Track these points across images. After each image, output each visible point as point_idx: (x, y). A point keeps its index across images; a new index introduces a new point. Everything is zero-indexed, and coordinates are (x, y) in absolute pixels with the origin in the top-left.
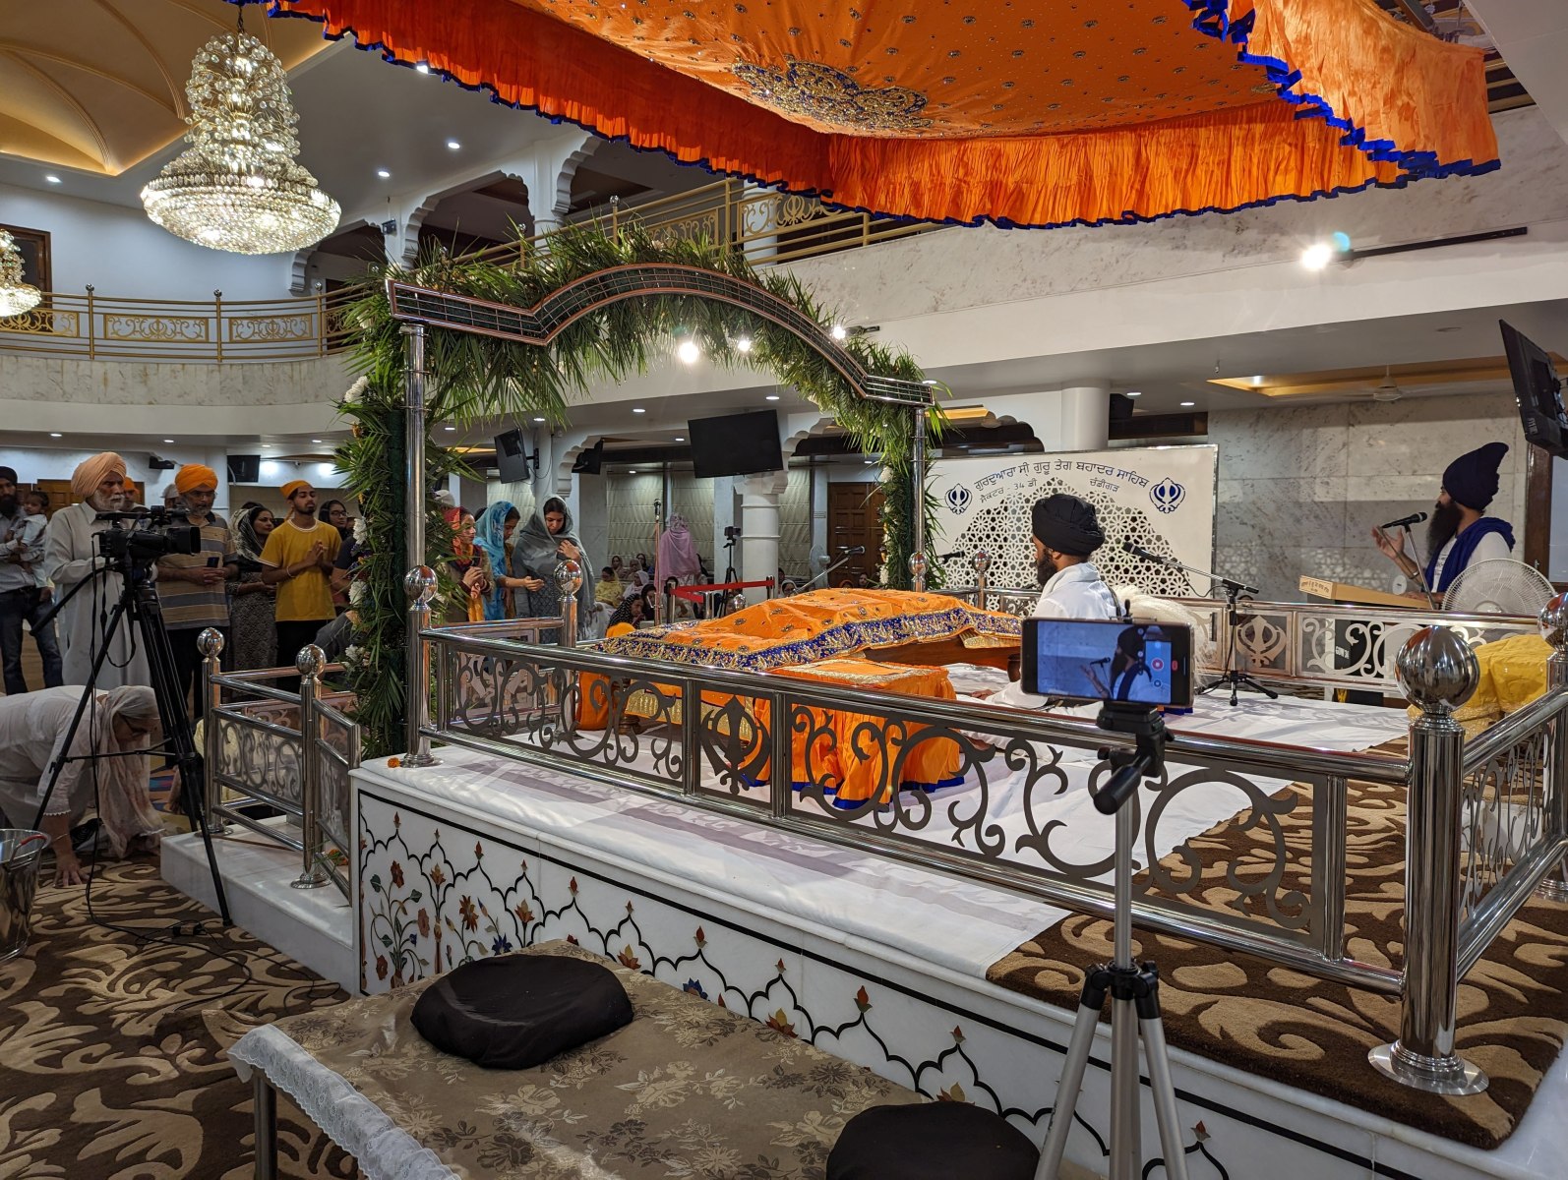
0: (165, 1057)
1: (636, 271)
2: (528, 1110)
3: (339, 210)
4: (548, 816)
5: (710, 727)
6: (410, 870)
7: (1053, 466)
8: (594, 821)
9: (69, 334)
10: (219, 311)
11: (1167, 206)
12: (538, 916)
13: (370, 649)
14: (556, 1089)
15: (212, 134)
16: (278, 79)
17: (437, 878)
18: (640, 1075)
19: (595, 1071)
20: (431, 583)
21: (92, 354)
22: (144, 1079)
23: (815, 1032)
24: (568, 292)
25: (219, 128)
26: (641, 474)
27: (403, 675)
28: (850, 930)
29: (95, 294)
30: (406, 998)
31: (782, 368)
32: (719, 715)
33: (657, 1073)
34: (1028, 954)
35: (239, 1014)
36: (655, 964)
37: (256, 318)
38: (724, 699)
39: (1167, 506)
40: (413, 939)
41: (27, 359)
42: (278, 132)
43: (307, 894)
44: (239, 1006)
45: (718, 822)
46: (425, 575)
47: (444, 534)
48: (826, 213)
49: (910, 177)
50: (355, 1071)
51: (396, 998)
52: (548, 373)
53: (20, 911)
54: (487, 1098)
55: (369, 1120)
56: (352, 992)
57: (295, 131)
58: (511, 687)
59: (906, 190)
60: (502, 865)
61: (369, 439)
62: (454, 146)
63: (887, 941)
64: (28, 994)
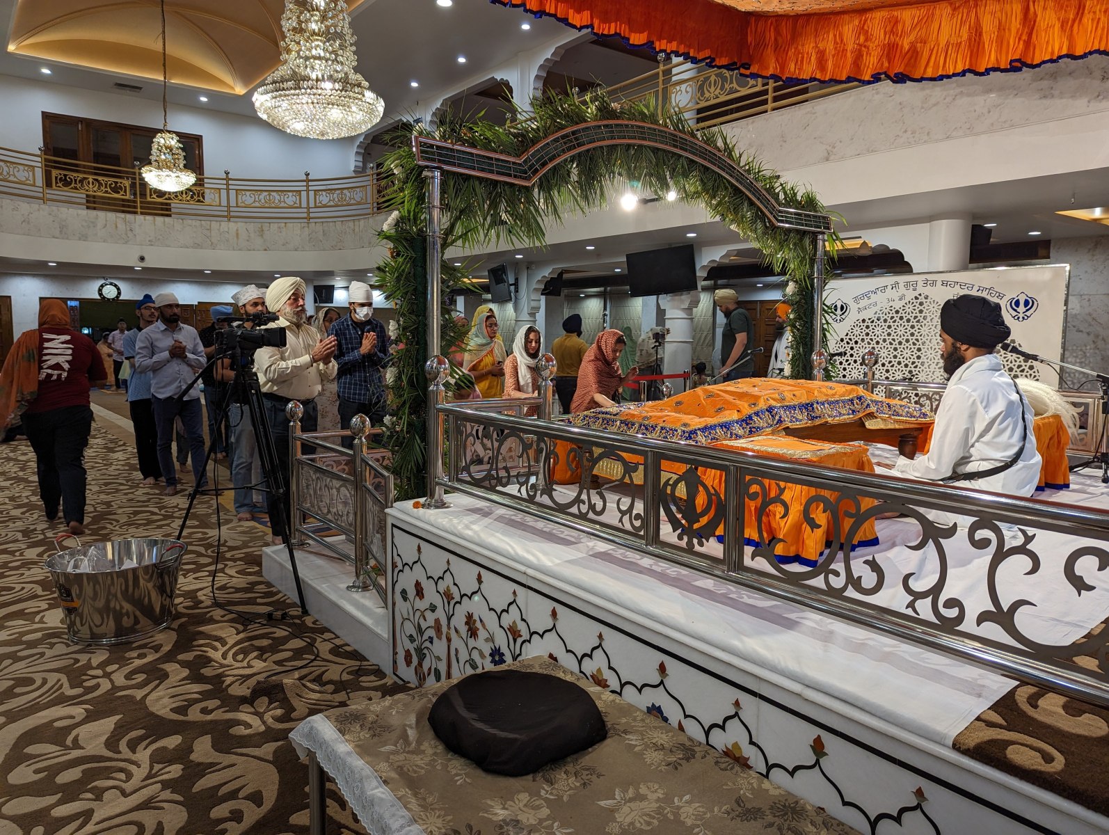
0: (256, 713)
1: (600, 126)
2: (522, 817)
3: (383, 104)
4: (534, 555)
5: (669, 492)
6: (428, 587)
7: (920, 284)
8: (569, 562)
9: (214, 204)
10: (308, 186)
11: (1052, 53)
12: (525, 635)
13: (401, 418)
14: (546, 800)
15: (298, 52)
16: (342, 11)
17: (448, 596)
18: (617, 793)
19: (578, 784)
20: (445, 369)
21: (229, 217)
22: (241, 731)
23: (770, 767)
24: (548, 144)
25: (303, 48)
26: (588, 296)
27: (424, 437)
28: (806, 683)
29: (230, 176)
30: (425, 700)
31: (711, 203)
32: (677, 482)
33: (631, 793)
34: (990, 724)
35: (308, 684)
36: (622, 686)
37: (329, 190)
38: (683, 468)
39: (1021, 315)
40: (431, 640)
41: (189, 221)
42: (342, 49)
43: (357, 596)
44: (309, 677)
45: (673, 570)
46: (440, 362)
47: (455, 333)
48: (739, 88)
49: (817, 47)
50: (383, 766)
51: (417, 698)
52: (532, 208)
53: (167, 595)
54: (489, 802)
55: (394, 815)
56: (387, 673)
57: (354, 48)
58: (504, 449)
59: (813, 58)
60: (499, 592)
61: (400, 260)
62: (462, 60)
63: (844, 697)
64: (170, 657)
